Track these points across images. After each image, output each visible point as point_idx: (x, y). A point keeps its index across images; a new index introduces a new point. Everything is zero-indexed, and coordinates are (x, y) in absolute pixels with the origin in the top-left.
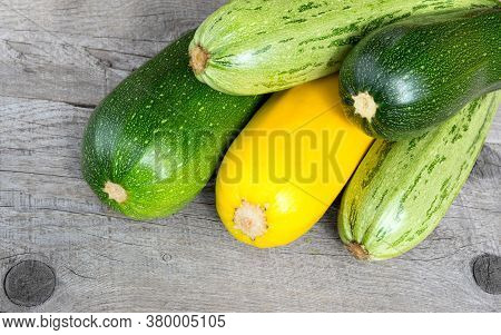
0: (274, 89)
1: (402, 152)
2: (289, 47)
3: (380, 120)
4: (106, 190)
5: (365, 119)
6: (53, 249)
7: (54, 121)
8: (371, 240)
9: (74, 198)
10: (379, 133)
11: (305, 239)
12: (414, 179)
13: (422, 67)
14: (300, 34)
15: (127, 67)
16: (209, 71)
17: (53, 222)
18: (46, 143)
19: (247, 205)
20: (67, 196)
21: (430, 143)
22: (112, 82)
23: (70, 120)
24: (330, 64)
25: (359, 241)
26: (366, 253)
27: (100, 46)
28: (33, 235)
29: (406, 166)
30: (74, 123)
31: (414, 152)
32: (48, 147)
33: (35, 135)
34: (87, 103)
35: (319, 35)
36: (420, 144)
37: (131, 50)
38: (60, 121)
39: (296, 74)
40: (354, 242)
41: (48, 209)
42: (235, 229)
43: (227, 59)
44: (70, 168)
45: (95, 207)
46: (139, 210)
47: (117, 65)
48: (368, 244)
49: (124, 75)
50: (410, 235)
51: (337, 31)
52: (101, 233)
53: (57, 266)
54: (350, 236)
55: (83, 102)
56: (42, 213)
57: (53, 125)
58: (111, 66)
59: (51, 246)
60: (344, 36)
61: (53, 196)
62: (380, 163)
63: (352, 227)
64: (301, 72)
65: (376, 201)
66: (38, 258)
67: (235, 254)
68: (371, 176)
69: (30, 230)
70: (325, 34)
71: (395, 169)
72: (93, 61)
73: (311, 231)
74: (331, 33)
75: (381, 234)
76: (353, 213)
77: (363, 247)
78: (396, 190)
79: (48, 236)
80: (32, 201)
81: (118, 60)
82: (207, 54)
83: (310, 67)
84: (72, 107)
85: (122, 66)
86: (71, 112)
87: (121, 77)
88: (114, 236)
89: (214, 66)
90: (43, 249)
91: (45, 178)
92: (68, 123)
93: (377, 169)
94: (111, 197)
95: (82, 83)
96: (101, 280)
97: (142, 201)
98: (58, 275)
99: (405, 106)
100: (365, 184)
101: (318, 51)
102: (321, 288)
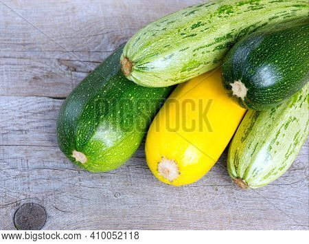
0: (179, 82)
1: (267, 117)
2: (186, 54)
3: (250, 98)
4: (73, 156)
5: (240, 98)
6: (44, 195)
7: (41, 110)
8: (249, 176)
9: (55, 160)
10: (250, 107)
11: (206, 176)
12: (275, 134)
13: (276, 61)
14: (193, 44)
15: (85, 71)
16: (134, 74)
17: (43, 177)
18: (36, 125)
19: (165, 160)
20: (51, 159)
21: (284, 109)
22: (76, 81)
23: (50, 108)
24: (215, 62)
25: (241, 177)
26: (246, 184)
27: (68, 58)
28: (31, 186)
29: (270, 126)
30: (53, 110)
31: (275, 116)
32: (37, 128)
33: (29, 120)
34: (61, 96)
35: (206, 44)
36: (278, 110)
37: (87, 59)
38: (45, 109)
39: (193, 71)
40: (238, 178)
41: (39, 169)
42: (159, 175)
43: (145, 65)
44: (52, 141)
45: (69, 165)
46: (96, 167)
47: (79, 69)
48: (247, 179)
49: (84, 75)
50: (275, 171)
51: (218, 40)
52: (74, 182)
53: (47, 205)
54: (235, 174)
55: (58, 96)
56: (35, 172)
57: (40, 113)
58: (75, 70)
59: (42, 193)
60: (223, 42)
61: (42, 160)
62: (252, 125)
63: (236, 168)
64: (195, 69)
65: (251, 150)
66: (34, 201)
67: (162, 190)
68: (247, 134)
69: (29, 183)
70: (210, 42)
71: (262, 128)
72: (63, 68)
73: (210, 171)
74: (214, 41)
75: (255, 172)
76: (237, 159)
77: (244, 181)
78: (264, 142)
79: (40, 186)
80: (29, 164)
81: (80, 66)
82: (132, 63)
83: (202, 66)
84: (51, 100)
85: (83, 70)
86: (51, 103)
87: (82, 77)
88: (83, 183)
89: (137, 71)
90: (37, 195)
91: (36, 148)
92: (49, 111)
93: (250, 129)
94: (77, 160)
95: (57, 84)
96: (76, 212)
97: (97, 162)
98: (48, 212)
99: (266, 88)
100: (243, 139)
101: (206, 54)
102: (219, 208)
